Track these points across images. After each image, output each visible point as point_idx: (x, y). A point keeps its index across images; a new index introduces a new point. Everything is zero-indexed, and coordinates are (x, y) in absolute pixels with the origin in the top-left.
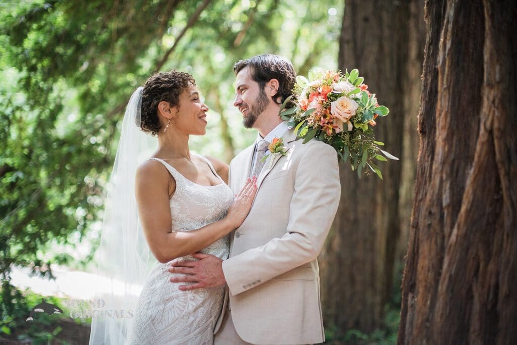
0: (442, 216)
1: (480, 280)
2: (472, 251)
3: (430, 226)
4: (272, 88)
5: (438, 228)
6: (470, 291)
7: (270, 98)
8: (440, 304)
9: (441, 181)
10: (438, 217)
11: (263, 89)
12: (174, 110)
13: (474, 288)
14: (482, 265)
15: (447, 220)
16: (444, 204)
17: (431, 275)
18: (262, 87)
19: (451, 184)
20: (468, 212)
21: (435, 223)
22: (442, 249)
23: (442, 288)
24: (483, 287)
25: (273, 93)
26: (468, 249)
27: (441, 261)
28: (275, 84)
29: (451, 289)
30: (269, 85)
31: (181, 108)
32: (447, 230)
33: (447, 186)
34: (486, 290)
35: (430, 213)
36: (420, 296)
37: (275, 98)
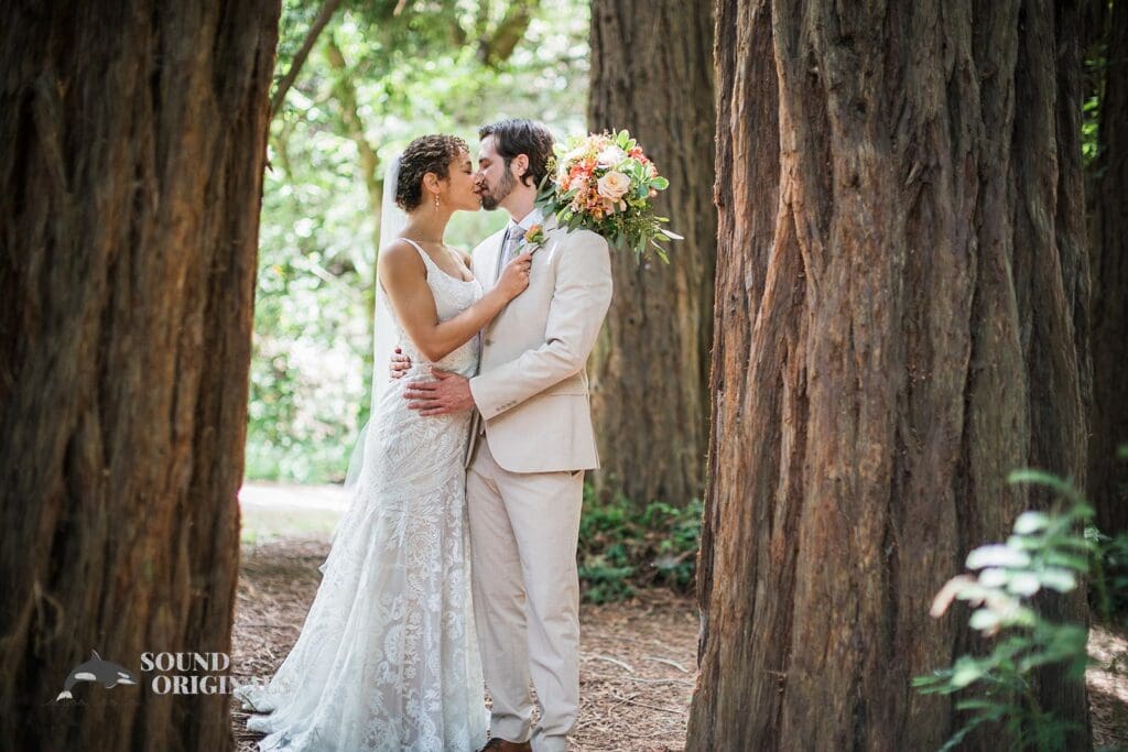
0: (746, 301)
1: (789, 365)
2: (780, 335)
3: (734, 312)
4: (521, 164)
5: (742, 314)
6: (779, 379)
7: (518, 178)
8: (749, 396)
9: (743, 263)
10: (741, 301)
11: (509, 166)
12: (442, 184)
13: (783, 374)
14: (790, 348)
15: (752, 304)
16: (748, 288)
17: (739, 366)
18: (508, 164)
19: (754, 264)
20: (772, 293)
21: (739, 309)
22: (749, 336)
23: (751, 378)
24: (792, 372)
25: (522, 173)
26: (774, 335)
27: (748, 349)
28: (523, 161)
29: (760, 379)
30: (516, 162)
31: (453, 181)
32: (752, 316)
33: (749, 266)
34: (795, 375)
35: (733, 298)
36: (729, 391)
37: (524, 178)
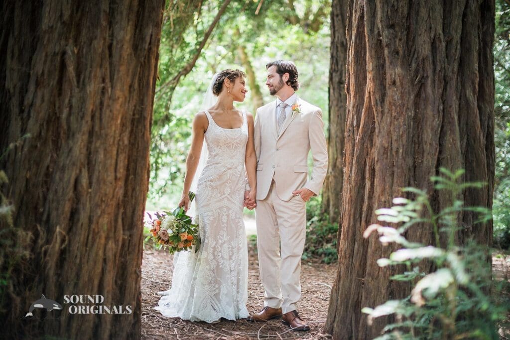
0: (354, 131)
1: (369, 156)
2: (365, 145)
3: (349, 135)
4: (286, 77)
5: (352, 136)
6: (365, 162)
7: (285, 82)
8: (354, 169)
9: (353, 115)
10: (352, 131)
11: (281, 78)
13: (367, 160)
14: (369, 150)
15: (355, 132)
16: (354, 126)
17: (350, 157)
18: (281, 76)
19: (357, 117)
20: (363, 128)
21: (351, 134)
22: (354, 145)
23: (354, 162)
24: (370, 159)
25: (286, 80)
26: (363, 145)
27: (354, 150)
29: (357, 162)
30: (284, 76)
31: (235, 85)
32: (355, 137)
33: (355, 117)
34: (371, 161)
35: (349, 130)
36: (347, 167)
37: (287, 82)
